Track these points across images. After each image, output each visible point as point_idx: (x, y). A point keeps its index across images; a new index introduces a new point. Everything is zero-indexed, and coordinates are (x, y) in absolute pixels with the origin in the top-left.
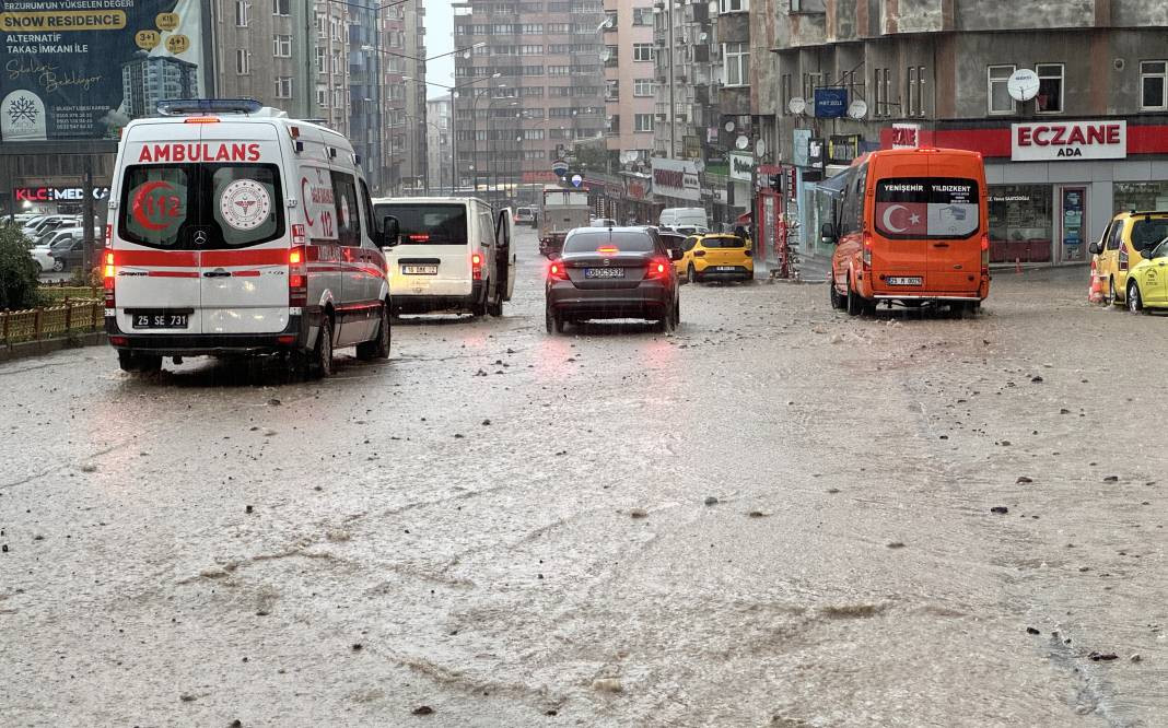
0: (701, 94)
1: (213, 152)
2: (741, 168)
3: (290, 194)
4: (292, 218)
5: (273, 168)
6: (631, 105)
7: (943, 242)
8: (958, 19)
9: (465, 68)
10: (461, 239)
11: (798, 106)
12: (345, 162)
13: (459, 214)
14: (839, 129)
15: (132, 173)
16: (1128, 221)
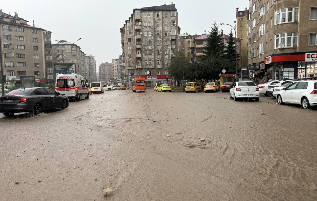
0: (121, 73)
1: (67, 78)
2: (125, 80)
3: (75, 82)
4: (76, 84)
5: (74, 79)
6: (115, 74)
7: (142, 86)
8: (143, 67)
9: (100, 71)
10: (100, 86)
11: (129, 74)
12: (83, 79)
13: (100, 84)
14: (133, 76)
15: (58, 80)
16: (157, 84)
